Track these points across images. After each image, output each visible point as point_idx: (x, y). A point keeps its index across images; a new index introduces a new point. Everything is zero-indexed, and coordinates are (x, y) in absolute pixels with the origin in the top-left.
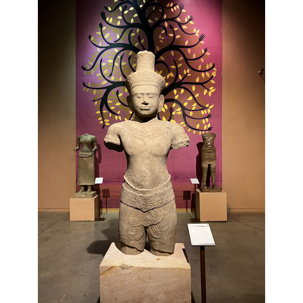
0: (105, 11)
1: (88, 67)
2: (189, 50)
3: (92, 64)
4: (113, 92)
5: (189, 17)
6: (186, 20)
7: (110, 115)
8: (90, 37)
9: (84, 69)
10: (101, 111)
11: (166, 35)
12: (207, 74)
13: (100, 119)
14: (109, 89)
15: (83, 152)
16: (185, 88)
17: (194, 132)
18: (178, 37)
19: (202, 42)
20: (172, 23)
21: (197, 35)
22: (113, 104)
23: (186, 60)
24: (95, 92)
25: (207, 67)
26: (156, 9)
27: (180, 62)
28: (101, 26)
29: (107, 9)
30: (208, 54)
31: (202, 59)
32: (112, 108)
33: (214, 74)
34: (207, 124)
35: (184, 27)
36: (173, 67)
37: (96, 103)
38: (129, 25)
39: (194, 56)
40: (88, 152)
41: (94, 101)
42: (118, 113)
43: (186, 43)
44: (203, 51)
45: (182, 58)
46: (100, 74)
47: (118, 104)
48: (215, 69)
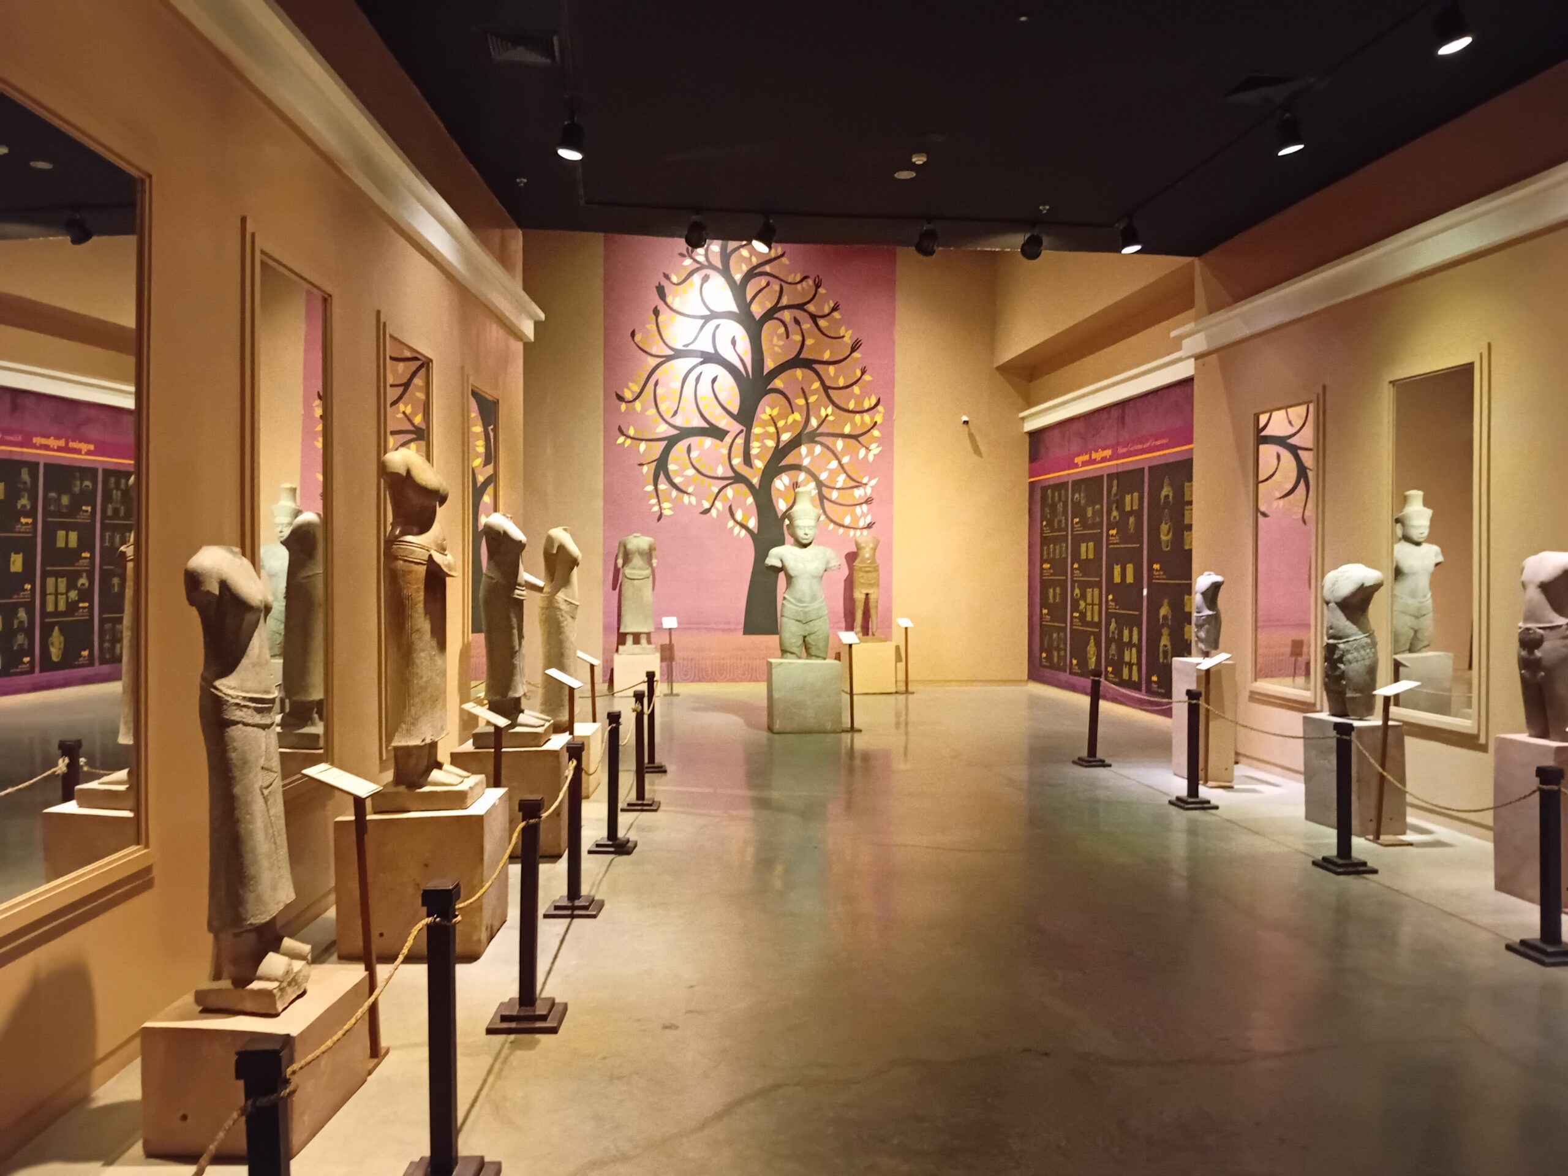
0: (665, 283)
1: (628, 395)
2: (832, 369)
3: (636, 389)
5: (832, 305)
6: (827, 310)
7: (674, 493)
8: (633, 334)
9: (621, 398)
10: (656, 485)
11: (788, 337)
12: (867, 417)
13: (654, 501)
14: (672, 442)
15: (634, 568)
16: (822, 444)
17: (841, 530)
18: (809, 342)
19: (856, 355)
20: (799, 314)
21: (847, 339)
22: (680, 473)
23: (826, 388)
24: (643, 446)
25: (866, 405)
26: (768, 284)
27: (815, 392)
28: (656, 312)
29: (667, 277)
30: (867, 377)
31: (856, 389)
32: (677, 480)
33: (879, 418)
34: (864, 515)
35: (822, 323)
36: (801, 402)
37: (645, 469)
38: (714, 315)
39: (841, 382)
40: (641, 569)
41: (641, 465)
42: (690, 490)
43: (826, 356)
44: (858, 373)
45: (817, 385)
46: (653, 411)
47: (691, 472)
48: (880, 408)
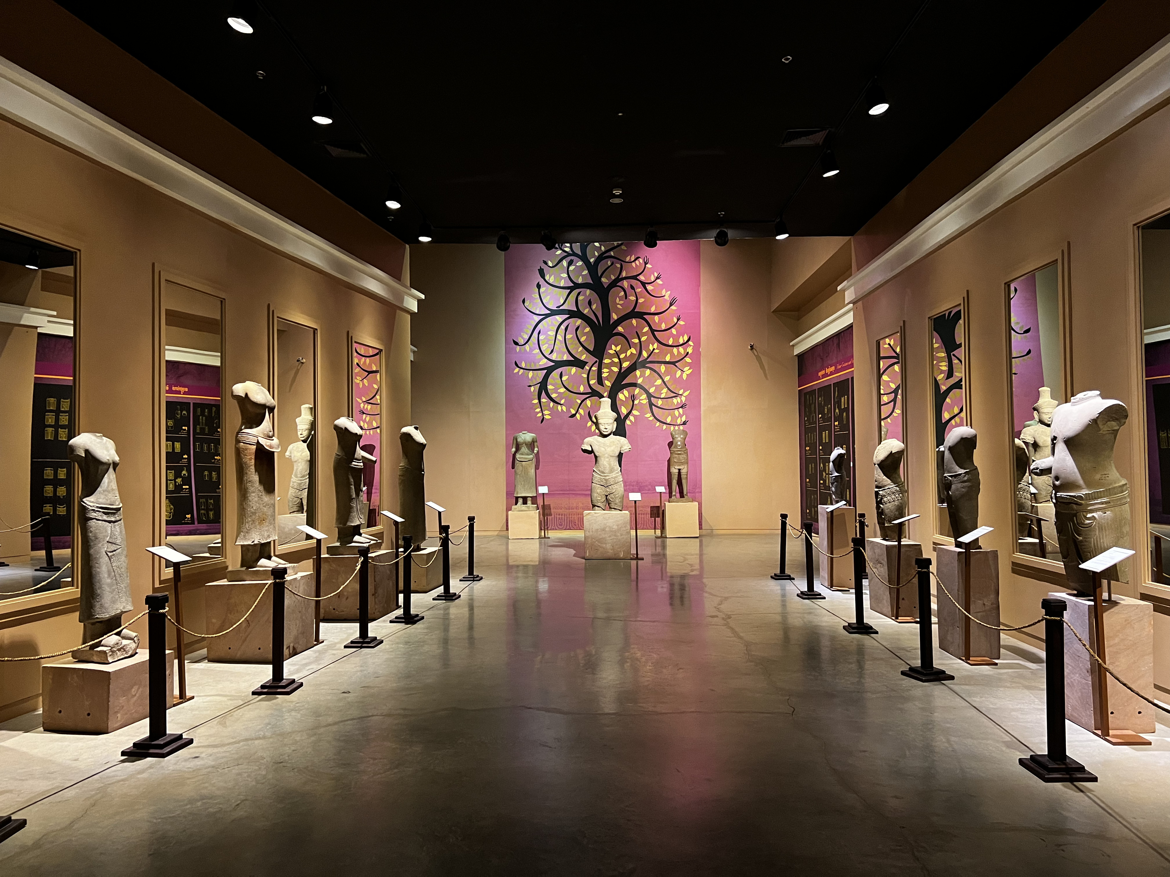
0: (544, 266)
1: (521, 341)
2: (656, 318)
3: (526, 337)
4: (555, 374)
5: (656, 275)
6: (653, 279)
7: (552, 404)
8: (524, 301)
9: (516, 343)
10: (539, 399)
11: (626, 298)
12: (681, 349)
13: (538, 410)
14: (549, 370)
15: (522, 454)
16: (651, 369)
18: (641, 300)
19: (673, 307)
20: (634, 282)
21: (667, 297)
22: (556, 391)
23: (652, 331)
24: (531, 374)
25: (681, 341)
26: (612, 264)
27: (645, 334)
28: (539, 286)
29: (546, 263)
30: (681, 323)
31: (674, 331)
32: (554, 396)
33: (690, 350)
34: (681, 416)
35: (649, 287)
36: (636, 341)
37: (532, 389)
38: (576, 286)
39: (663, 326)
40: (528, 455)
41: (530, 386)
42: (562, 402)
43: (653, 310)
44: (675, 320)
45: (646, 329)
46: (538, 351)
47: (563, 390)
48: (690, 343)
